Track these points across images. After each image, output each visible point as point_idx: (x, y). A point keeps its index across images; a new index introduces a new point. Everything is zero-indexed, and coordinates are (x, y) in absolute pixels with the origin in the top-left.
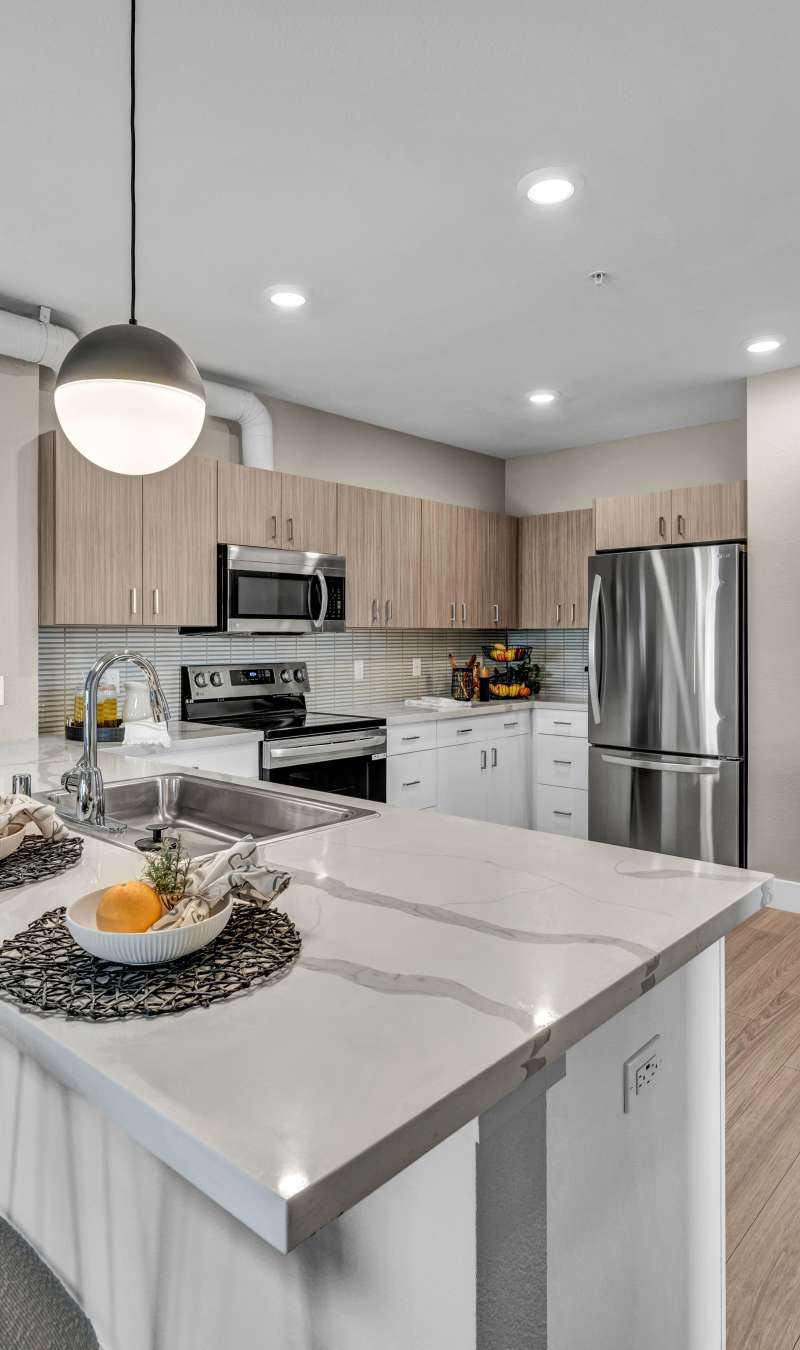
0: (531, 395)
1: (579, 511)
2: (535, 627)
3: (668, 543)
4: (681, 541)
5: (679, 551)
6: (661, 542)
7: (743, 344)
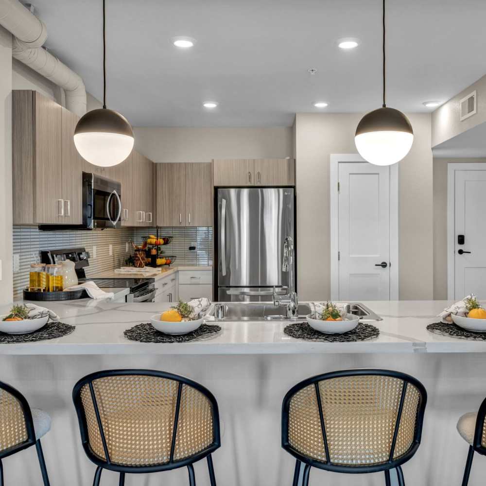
0: (205, 103)
1: (193, 163)
2: (165, 226)
3: (252, 185)
4: (259, 184)
5: (256, 190)
6: (249, 184)
7: (313, 103)
